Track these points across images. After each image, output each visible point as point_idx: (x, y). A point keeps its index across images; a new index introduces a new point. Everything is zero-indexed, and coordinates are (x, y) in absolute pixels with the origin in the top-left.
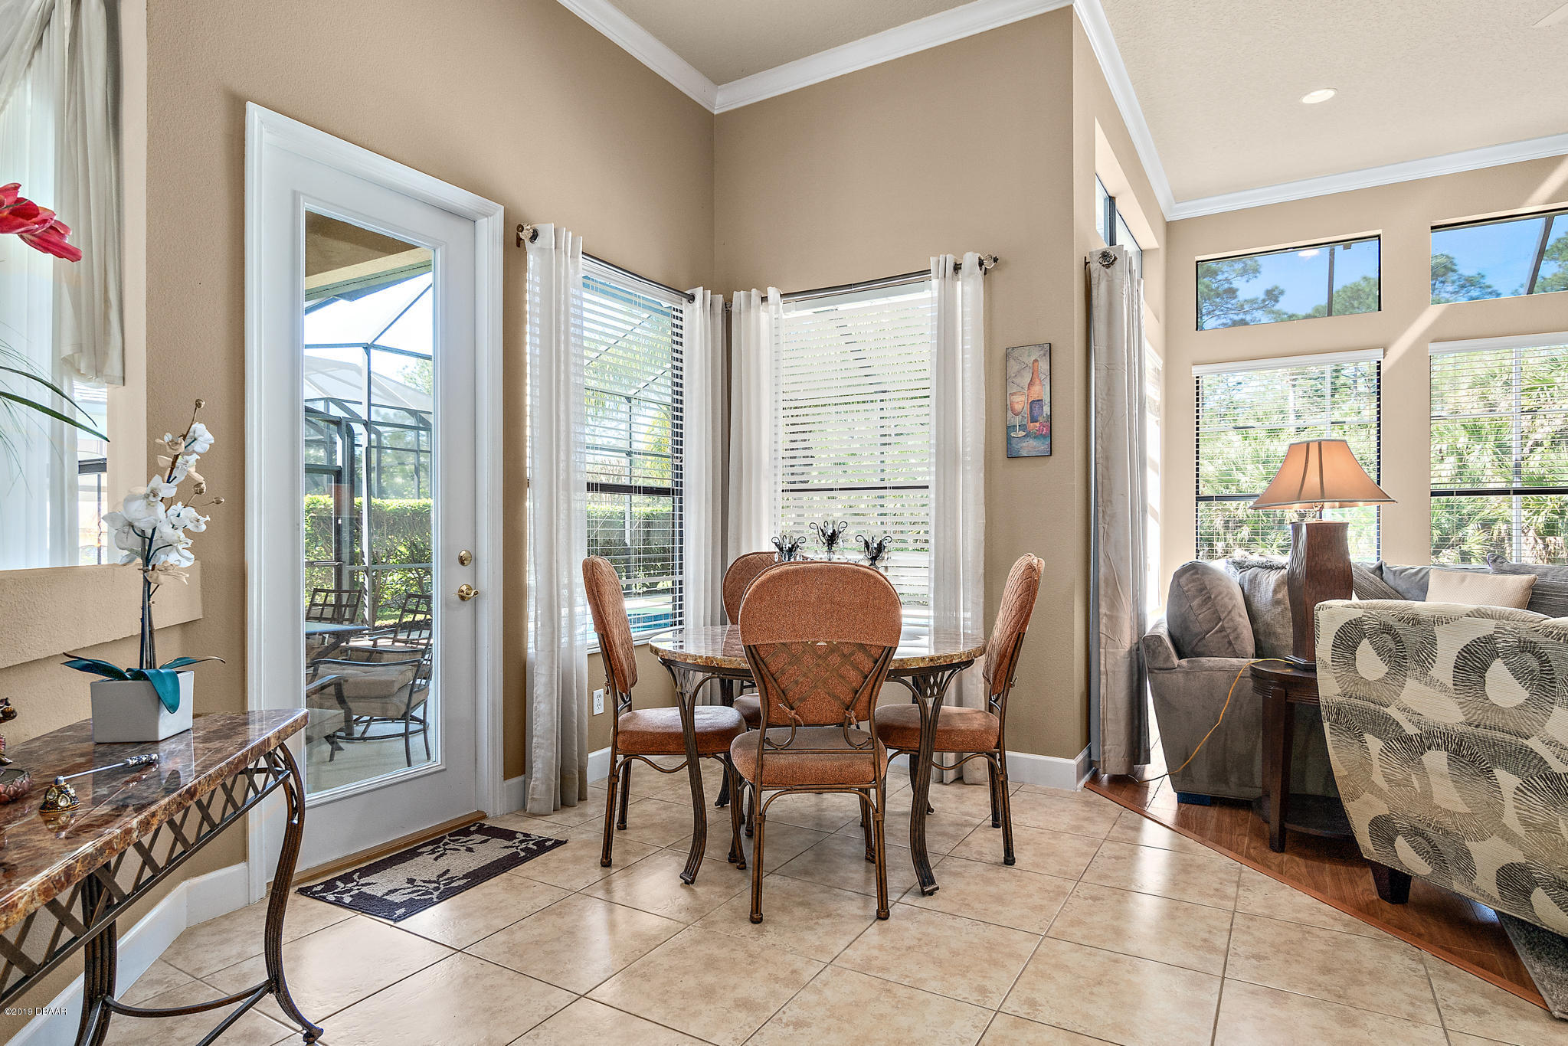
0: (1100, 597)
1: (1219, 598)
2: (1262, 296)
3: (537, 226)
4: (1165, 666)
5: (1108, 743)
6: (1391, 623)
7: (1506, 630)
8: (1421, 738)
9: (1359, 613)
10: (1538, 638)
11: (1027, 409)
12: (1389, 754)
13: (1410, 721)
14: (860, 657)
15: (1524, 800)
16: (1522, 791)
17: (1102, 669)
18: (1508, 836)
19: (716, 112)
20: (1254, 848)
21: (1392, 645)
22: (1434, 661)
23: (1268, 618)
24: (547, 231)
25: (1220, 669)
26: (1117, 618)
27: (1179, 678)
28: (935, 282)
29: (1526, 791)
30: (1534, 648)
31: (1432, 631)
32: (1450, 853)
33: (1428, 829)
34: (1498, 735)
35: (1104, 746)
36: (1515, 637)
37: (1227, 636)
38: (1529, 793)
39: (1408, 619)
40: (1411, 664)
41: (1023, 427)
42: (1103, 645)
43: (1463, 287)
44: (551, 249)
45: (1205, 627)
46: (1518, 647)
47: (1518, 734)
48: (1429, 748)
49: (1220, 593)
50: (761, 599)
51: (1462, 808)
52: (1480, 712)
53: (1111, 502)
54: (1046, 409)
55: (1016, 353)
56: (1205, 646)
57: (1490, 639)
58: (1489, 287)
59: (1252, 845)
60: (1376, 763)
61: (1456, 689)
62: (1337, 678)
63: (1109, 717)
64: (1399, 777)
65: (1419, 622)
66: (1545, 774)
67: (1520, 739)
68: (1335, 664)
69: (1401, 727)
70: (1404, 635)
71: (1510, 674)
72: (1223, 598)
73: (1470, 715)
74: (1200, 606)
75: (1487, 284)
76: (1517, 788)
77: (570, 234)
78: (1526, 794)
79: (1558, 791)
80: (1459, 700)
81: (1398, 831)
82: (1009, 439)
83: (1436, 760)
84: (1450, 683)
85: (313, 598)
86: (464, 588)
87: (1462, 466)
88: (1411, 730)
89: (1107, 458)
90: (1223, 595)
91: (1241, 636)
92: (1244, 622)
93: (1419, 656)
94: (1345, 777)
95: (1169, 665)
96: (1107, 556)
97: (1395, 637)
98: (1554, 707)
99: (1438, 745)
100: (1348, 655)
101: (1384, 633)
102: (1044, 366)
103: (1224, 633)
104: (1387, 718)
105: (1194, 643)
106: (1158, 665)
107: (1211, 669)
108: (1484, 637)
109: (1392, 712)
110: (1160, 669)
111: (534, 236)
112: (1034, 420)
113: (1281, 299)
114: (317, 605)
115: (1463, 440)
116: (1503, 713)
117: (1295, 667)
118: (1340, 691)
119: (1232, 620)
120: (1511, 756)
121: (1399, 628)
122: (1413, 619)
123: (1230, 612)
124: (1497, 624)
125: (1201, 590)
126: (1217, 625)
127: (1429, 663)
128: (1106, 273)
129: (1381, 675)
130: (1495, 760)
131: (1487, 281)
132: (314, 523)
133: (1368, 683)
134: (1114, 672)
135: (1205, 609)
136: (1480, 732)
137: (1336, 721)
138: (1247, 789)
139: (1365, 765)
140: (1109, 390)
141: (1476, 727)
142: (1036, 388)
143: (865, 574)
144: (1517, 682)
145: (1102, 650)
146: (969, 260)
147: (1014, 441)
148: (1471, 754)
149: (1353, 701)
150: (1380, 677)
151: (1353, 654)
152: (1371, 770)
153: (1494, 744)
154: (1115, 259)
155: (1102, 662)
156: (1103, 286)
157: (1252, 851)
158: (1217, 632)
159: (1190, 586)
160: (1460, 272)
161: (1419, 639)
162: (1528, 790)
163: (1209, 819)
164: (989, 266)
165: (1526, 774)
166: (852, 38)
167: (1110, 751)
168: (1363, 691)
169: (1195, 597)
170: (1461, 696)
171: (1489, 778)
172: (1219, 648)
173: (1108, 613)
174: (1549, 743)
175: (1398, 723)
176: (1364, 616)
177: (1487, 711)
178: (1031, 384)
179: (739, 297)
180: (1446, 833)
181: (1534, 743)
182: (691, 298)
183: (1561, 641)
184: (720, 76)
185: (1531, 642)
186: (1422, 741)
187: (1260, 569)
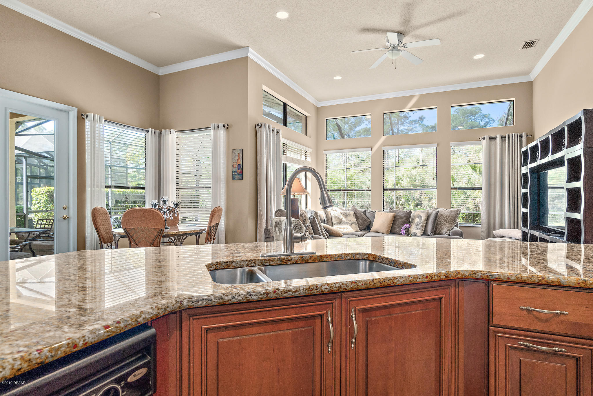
2: (418, 119)
3: (88, 114)
11: (237, 167)
14: (154, 231)
19: (160, 75)
24: (91, 115)
26: (261, 224)
28: (212, 130)
41: (236, 172)
43: (483, 118)
44: (92, 121)
50: (126, 217)
53: (260, 192)
54: (241, 167)
55: (234, 151)
58: (492, 118)
75: (491, 117)
77: (99, 116)
82: (233, 174)
85: (38, 222)
86: (65, 216)
87: (469, 179)
89: (260, 181)
96: (259, 207)
102: (241, 155)
106: (267, 236)
111: (87, 116)
112: (239, 170)
113: (424, 120)
114: (39, 224)
115: (470, 171)
128: (260, 129)
131: (491, 116)
132: (49, 197)
142: (239, 161)
143: (152, 211)
146: (221, 125)
147: (234, 175)
154: (262, 126)
156: (259, 132)
160: (483, 113)
164: (227, 127)
166: (195, 58)
178: (238, 160)
179: (163, 131)
182: (148, 131)
184: (160, 65)
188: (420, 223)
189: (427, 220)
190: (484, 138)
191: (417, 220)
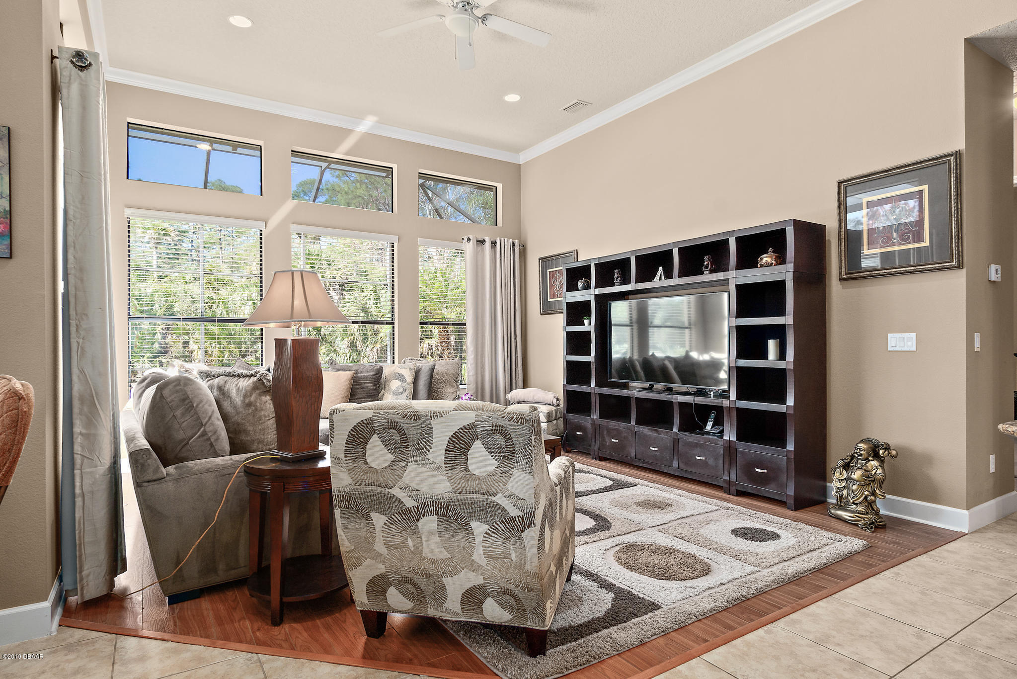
0: (75, 416)
1: (201, 405)
4: (154, 478)
5: (86, 567)
6: (397, 420)
7: (483, 418)
8: (418, 509)
9: (369, 414)
10: (504, 422)
12: (391, 526)
13: (409, 497)
15: (489, 540)
16: (489, 534)
17: (78, 491)
18: (474, 568)
20: (258, 630)
21: (397, 437)
22: (431, 447)
23: (238, 418)
25: (208, 471)
26: (95, 435)
27: (169, 487)
29: (491, 534)
30: (502, 430)
31: (430, 424)
32: (428, 589)
33: (415, 576)
34: (475, 496)
35: (81, 572)
36: (489, 423)
37: (209, 439)
38: (493, 535)
39: (410, 415)
40: (412, 451)
42: (78, 466)
45: (189, 433)
46: (492, 430)
47: (489, 494)
48: (424, 515)
49: (201, 401)
51: (445, 555)
52: (463, 481)
53: (86, 315)
56: (189, 451)
57: (472, 426)
59: (256, 627)
60: (379, 535)
61: (446, 467)
62: (349, 470)
63: (86, 540)
64: (397, 541)
65: (419, 418)
66: (505, 519)
67: (490, 497)
68: (348, 458)
69: (402, 502)
70: (408, 429)
71: (486, 450)
72: (203, 406)
73: (456, 485)
74: (183, 415)
76: (486, 533)
78: (491, 536)
79: (513, 529)
80: (448, 475)
81: (391, 583)
83: (429, 523)
84: (441, 463)
88: (410, 503)
89: (81, 270)
90: (204, 403)
91: (221, 438)
92: (220, 424)
93: (419, 444)
94: (351, 551)
95: (158, 476)
96: (82, 371)
97: (400, 431)
98: (514, 470)
99: (431, 512)
100: (359, 450)
101: (391, 428)
103: (205, 437)
104: (392, 497)
105: (178, 449)
106: (146, 479)
107: (200, 472)
108: (468, 425)
109: (396, 492)
110: (149, 481)
116: (479, 480)
117: (283, 460)
118: (351, 480)
119: (212, 424)
120: (483, 510)
121: (404, 423)
122: (414, 415)
123: (210, 417)
124: (477, 415)
125: (184, 400)
126: (199, 430)
127: (427, 449)
128: (80, 76)
129: (387, 463)
130: (472, 516)
133: (376, 471)
134: (92, 493)
135: (188, 417)
136: (462, 496)
137: (346, 507)
138: (233, 572)
139: (370, 538)
140: (83, 198)
141: (460, 493)
144: (490, 456)
145: (77, 472)
148: (455, 514)
149: (363, 487)
150: (387, 465)
151: (364, 448)
152: (374, 541)
153: (472, 503)
154: (90, 64)
155: (78, 484)
156: (75, 88)
157: (258, 634)
158: (199, 437)
159: (173, 397)
161: (419, 431)
162: (493, 532)
163: (205, 613)
165: (492, 522)
167: (88, 575)
168: (372, 478)
169: (178, 407)
170: (450, 471)
171: (467, 530)
172: (202, 451)
173: (84, 431)
174: (510, 497)
175: (400, 500)
176: (373, 416)
177: (468, 480)
180: (429, 576)
181: (500, 499)
183: (519, 423)
185: (500, 426)
186: (418, 511)
187: (227, 378)
188: (404, 390)
189: (415, 382)
190: (469, 239)
191: (395, 385)
